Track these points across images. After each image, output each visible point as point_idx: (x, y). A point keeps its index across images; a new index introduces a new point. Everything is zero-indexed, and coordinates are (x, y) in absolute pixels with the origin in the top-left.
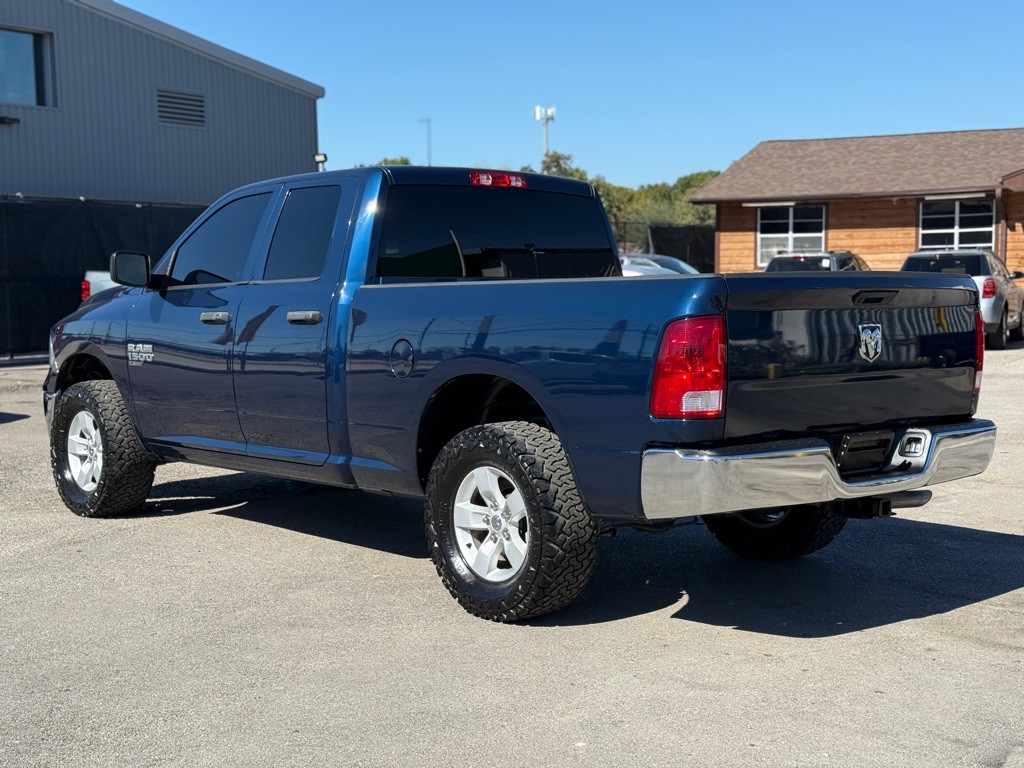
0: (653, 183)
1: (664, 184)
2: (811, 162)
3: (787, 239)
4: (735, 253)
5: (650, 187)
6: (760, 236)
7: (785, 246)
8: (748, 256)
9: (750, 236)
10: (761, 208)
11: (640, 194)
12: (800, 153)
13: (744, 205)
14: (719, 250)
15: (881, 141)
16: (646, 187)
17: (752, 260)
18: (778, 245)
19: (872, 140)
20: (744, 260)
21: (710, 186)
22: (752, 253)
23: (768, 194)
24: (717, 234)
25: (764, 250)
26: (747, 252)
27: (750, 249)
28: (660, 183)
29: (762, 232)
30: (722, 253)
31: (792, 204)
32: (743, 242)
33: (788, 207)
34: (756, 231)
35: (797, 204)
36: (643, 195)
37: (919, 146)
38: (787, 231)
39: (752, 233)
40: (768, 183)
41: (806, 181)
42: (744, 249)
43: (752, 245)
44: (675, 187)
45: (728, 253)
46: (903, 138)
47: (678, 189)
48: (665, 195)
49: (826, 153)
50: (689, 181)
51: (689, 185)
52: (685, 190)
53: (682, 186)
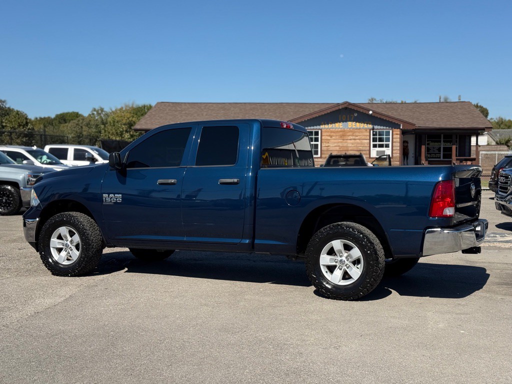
0: (43, 117)
1: (49, 117)
2: (186, 113)
5: (41, 118)
11: (36, 122)
12: (179, 109)
15: (214, 105)
16: (38, 119)
28: (46, 116)
36: (38, 122)
37: (232, 109)
44: (55, 119)
46: (224, 105)
47: (57, 120)
48: (49, 123)
49: (191, 110)
50: (63, 116)
51: (63, 118)
52: (61, 121)
53: (59, 119)
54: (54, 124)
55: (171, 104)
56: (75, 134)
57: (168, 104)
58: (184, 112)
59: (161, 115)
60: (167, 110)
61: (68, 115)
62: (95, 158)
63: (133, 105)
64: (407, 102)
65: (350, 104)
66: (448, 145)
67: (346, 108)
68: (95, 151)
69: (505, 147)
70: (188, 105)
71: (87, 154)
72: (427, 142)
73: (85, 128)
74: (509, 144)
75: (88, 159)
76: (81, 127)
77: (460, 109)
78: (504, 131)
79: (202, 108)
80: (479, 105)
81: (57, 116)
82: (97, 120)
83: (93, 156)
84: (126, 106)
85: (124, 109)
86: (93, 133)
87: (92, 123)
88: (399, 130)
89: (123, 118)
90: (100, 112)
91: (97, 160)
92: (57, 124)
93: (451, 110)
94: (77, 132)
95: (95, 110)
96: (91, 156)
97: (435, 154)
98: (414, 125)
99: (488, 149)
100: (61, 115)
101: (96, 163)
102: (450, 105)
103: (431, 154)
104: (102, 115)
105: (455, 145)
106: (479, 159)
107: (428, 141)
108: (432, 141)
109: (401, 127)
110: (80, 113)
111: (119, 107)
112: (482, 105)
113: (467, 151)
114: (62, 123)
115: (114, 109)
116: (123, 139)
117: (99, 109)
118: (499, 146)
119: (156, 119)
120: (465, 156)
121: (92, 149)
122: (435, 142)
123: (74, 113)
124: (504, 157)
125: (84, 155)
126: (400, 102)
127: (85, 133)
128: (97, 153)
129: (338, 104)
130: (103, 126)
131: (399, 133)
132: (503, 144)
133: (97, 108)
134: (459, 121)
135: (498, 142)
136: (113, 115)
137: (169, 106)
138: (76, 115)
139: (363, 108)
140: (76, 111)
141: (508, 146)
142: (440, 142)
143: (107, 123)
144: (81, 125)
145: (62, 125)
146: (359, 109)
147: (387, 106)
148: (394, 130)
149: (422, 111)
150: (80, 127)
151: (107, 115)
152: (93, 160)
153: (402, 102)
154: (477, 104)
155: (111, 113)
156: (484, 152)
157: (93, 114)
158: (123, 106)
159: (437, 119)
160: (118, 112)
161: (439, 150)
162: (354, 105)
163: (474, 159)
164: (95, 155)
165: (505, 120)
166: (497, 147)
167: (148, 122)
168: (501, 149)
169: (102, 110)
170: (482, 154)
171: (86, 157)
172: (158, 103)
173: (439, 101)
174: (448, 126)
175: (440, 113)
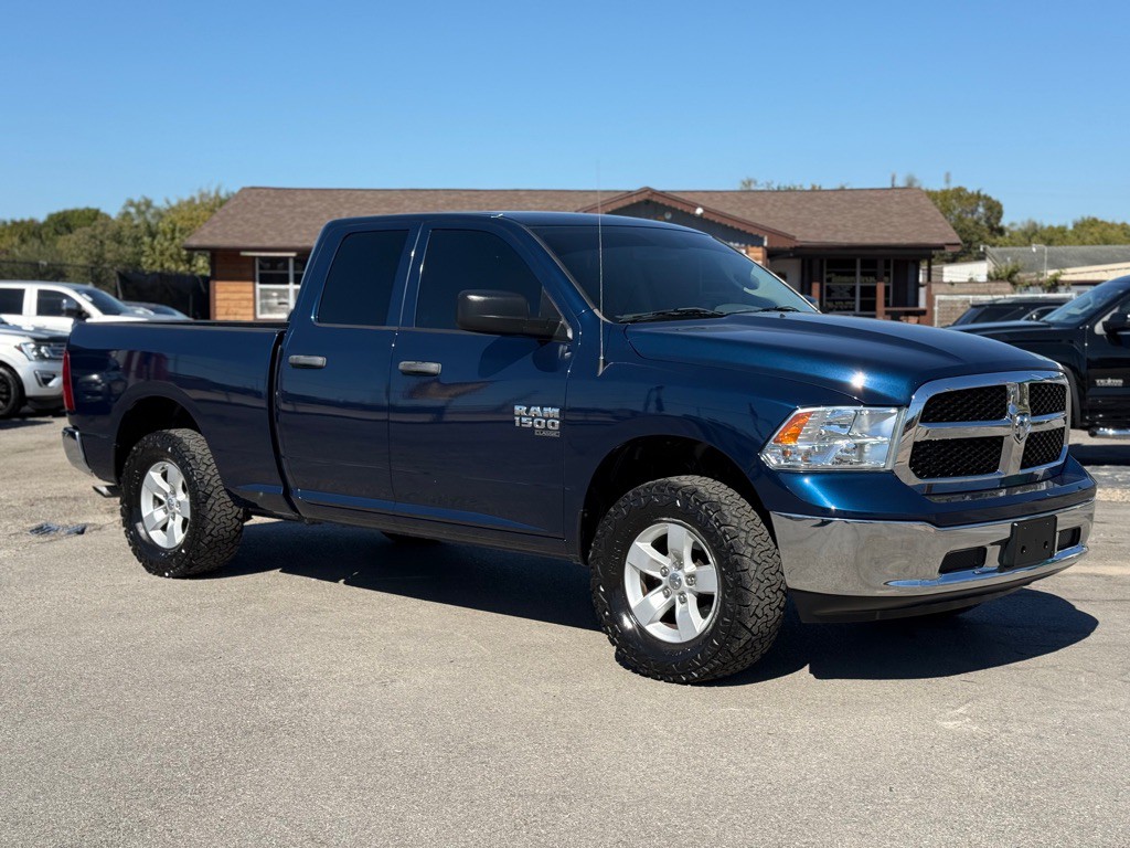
0: (18, 219)
1: (32, 221)
3: (287, 290)
4: (232, 304)
5: (15, 223)
6: (259, 286)
7: (287, 297)
8: (247, 307)
9: (247, 286)
10: (260, 258)
12: (288, 202)
13: (243, 254)
14: (215, 300)
15: (368, 195)
16: (9, 223)
17: (251, 311)
18: (278, 297)
19: (359, 193)
20: (242, 311)
21: (202, 233)
22: (251, 304)
23: (269, 244)
24: (212, 283)
25: (264, 301)
26: (245, 303)
27: (248, 299)
29: (262, 282)
30: (218, 303)
31: (293, 254)
32: (240, 292)
33: (287, 258)
34: (254, 280)
35: (298, 255)
36: (7, 231)
38: (287, 282)
39: (251, 283)
40: (264, 232)
41: (304, 232)
42: (243, 299)
43: (251, 296)
44: (45, 224)
45: (225, 304)
46: (389, 193)
47: (49, 226)
48: (33, 233)
49: (316, 204)
50: (64, 219)
51: (64, 223)
52: (58, 228)
53: (55, 224)
54: (44, 236)
55: (272, 192)
56: (87, 259)
57: (265, 191)
58: (299, 210)
59: (249, 216)
60: (263, 203)
61: (76, 215)
62: (84, 312)
63: (217, 192)
64: (824, 188)
65: (654, 193)
66: (870, 282)
67: (647, 202)
68: (85, 295)
69: (1007, 286)
70: (309, 194)
71: (65, 301)
72: (825, 276)
73: (110, 245)
74: (1015, 279)
75: (69, 313)
76: (101, 242)
77: (897, 203)
78: (1023, 252)
79: (342, 200)
80: (982, 193)
81: (51, 217)
82: (137, 226)
83: (79, 305)
84: (202, 196)
85: (197, 202)
86: (127, 257)
87: (126, 232)
88: (760, 249)
89: (194, 222)
90: (143, 208)
91: (88, 316)
92: (50, 235)
93: (878, 205)
94: (91, 254)
95: (131, 204)
96: (74, 307)
97: (844, 301)
98: (793, 238)
99: (970, 290)
100: (59, 214)
101: (88, 320)
102: (878, 195)
103: (834, 301)
104: (149, 216)
105: (882, 280)
106: (932, 312)
107: (828, 273)
108: (838, 274)
109: (765, 244)
110: (103, 210)
111: (186, 197)
112: (989, 194)
113: (911, 294)
114: (61, 234)
115: (174, 202)
116: (193, 269)
117: (142, 201)
118: (993, 284)
119: (235, 224)
120: (906, 305)
121: (77, 291)
122: (843, 274)
123: (89, 210)
124: (969, 307)
125: (60, 303)
126: (808, 187)
127: (109, 256)
128: (90, 299)
129: (629, 192)
130: (147, 239)
131: (760, 255)
132: (1002, 279)
133: (137, 199)
134: (892, 229)
135: (993, 275)
136: (173, 216)
137: (268, 195)
138: (93, 216)
139: (683, 202)
140: (94, 206)
141: (1014, 284)
142: (854, 274)
143: (157, 233)
144: (100, 237)
145: (61, 238)
146: (674, 205)
147: (744, 197)
148: (750, 249)
149: (816, 208)
150: (98, 243)
151: (160, 215)
152: (78, 314)
153: (814, 187)
154: (979, 192)
155: (168, 211)
156: (943, 297)
157: (127, 214)
158: (196, 195)
159: (845, 226)
160: (185, 208)
161: (852, 291)
162: (662, 194)
163: (923, 313)
164: (86, 304)
165: (1042, 228)
166: (989, 287)
167: (217, 231)
168: (998, 289)
169: (148, 204)
170: (940, 302)
171: (64, 307)
172: (244, 189)
173: (889, 186)
174: (868, 241)
175: (855, 211)
